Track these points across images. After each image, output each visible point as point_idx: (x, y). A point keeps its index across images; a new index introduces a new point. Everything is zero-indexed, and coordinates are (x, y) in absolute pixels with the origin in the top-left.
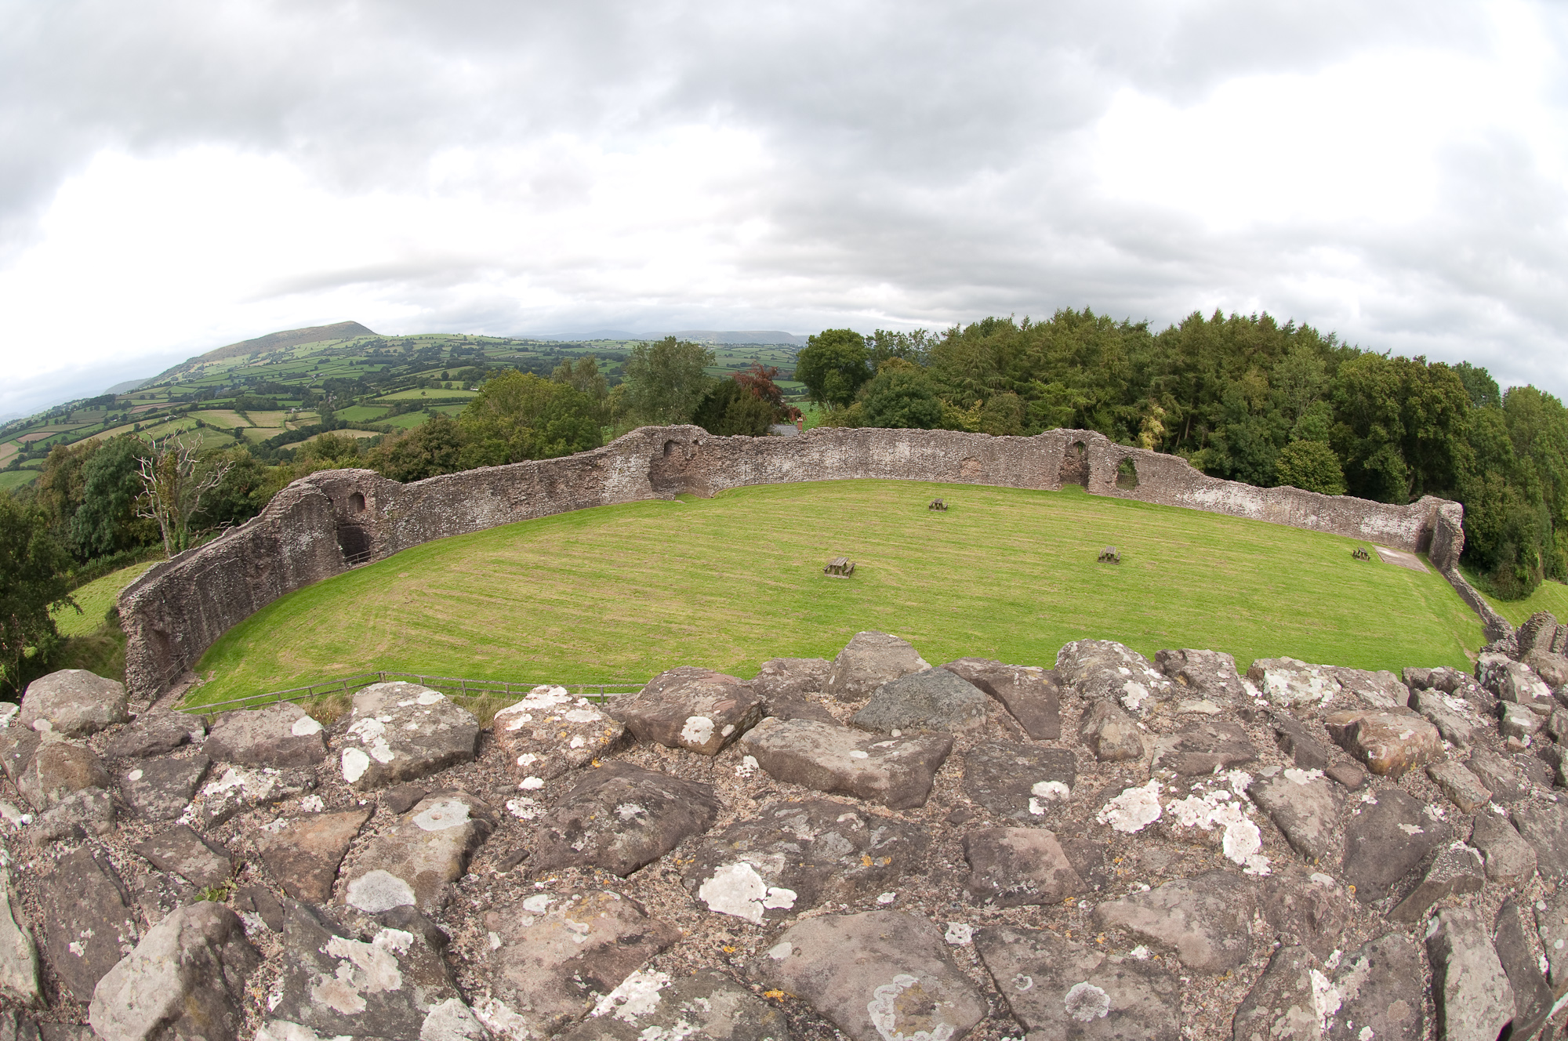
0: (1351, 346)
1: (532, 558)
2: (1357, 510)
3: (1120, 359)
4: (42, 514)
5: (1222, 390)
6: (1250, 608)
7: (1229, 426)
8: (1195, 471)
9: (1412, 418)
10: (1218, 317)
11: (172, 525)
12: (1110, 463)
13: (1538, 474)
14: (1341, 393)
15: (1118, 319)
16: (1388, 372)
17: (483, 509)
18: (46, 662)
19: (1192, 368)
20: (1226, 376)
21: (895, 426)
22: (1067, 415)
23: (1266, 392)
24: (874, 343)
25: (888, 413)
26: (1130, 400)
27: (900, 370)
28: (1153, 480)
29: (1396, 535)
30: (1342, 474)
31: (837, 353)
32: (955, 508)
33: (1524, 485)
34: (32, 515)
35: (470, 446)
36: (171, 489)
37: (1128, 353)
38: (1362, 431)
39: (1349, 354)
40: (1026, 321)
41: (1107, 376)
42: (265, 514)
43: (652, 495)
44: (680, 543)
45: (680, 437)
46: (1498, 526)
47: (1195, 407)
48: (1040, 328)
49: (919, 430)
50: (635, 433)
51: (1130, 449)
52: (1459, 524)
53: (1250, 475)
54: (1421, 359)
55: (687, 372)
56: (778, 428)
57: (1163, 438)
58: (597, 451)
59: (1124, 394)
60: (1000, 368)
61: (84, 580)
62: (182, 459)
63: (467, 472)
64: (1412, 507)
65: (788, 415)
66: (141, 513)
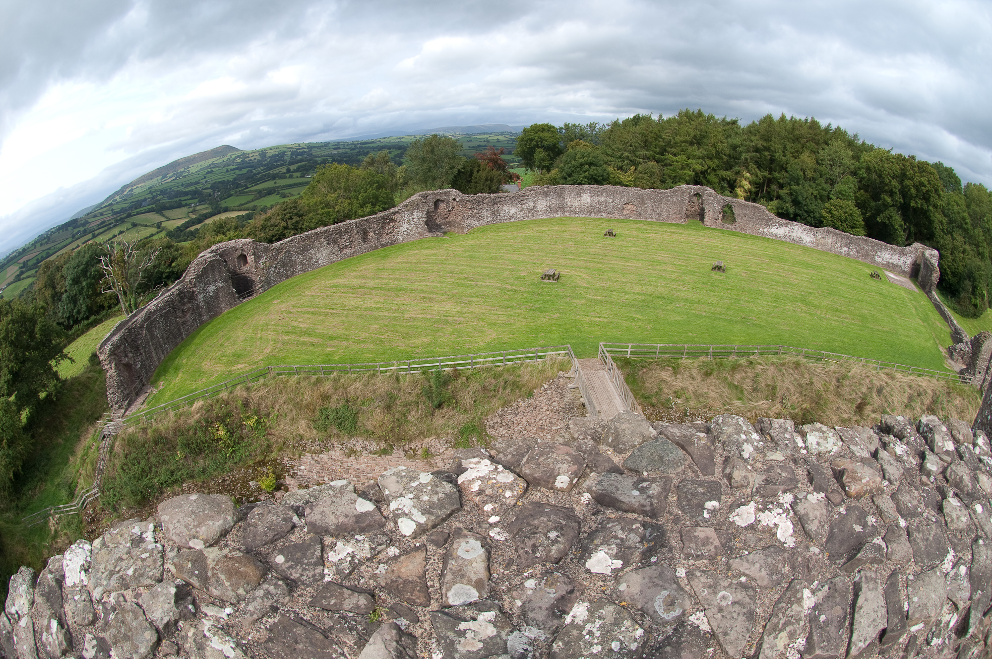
0: (868, 142)
1: (356, 282)
2: (873, 246)
3: (721, 142)
4: (42, 308)
5: (787, 164)
6: (807, 305)
7: (792, 187)
8: (771, 215)
9: (907, 193)
10: (783, 118)
11: (125, 293)
12: (718, 207)
13: (985, 240)
14: (863, 173)
15: (719, 117)
16: (893, 163)
17: (322, 254)
18: (55, 399)
19: (768, 149)
20: (789, 155)
21: (580, 184)
22: (689, 176)
23: (814, 166)
24: (564, 131)
25: (575, 175)
26: (729, 167)
27: (583, 147)
28: (745, 219)
29: (897, 265)
30: (863, 223)
31: (541, 138)
32: (621, 235)
33: (977, 246)
34: (36, 310)
35: (311, 215)
36: (122, 272)
37: (726, 138)
38: (876, 197)
39: (867, 148)
40: (661, 116)
41: (714, 152)
42: (185, 277)
43: (429, 234)
44: (449, 264)
45: (444, 197)
46: (961, 269)
47: (770, 174)
48: (669, 121)
49: (596, 186)
50: (415, 197)
51: (730, 199)
52: (936, 264)
53: (806, 219)
54: (913, 158)
55: (447, 156)
56: (506, 187)
57: (750, 192)
58: (392, 210)
59: (724, 163)
60: (646, 146)
61: (71, 339)
62: (128, 251)
63: (310, 232)
64: (907, 249)
65: (511, 178)
66: (104, 290)
